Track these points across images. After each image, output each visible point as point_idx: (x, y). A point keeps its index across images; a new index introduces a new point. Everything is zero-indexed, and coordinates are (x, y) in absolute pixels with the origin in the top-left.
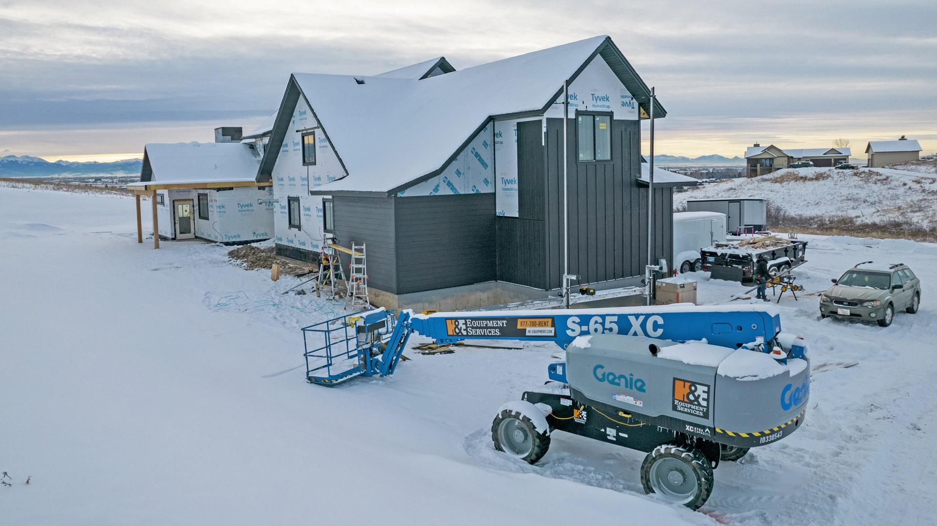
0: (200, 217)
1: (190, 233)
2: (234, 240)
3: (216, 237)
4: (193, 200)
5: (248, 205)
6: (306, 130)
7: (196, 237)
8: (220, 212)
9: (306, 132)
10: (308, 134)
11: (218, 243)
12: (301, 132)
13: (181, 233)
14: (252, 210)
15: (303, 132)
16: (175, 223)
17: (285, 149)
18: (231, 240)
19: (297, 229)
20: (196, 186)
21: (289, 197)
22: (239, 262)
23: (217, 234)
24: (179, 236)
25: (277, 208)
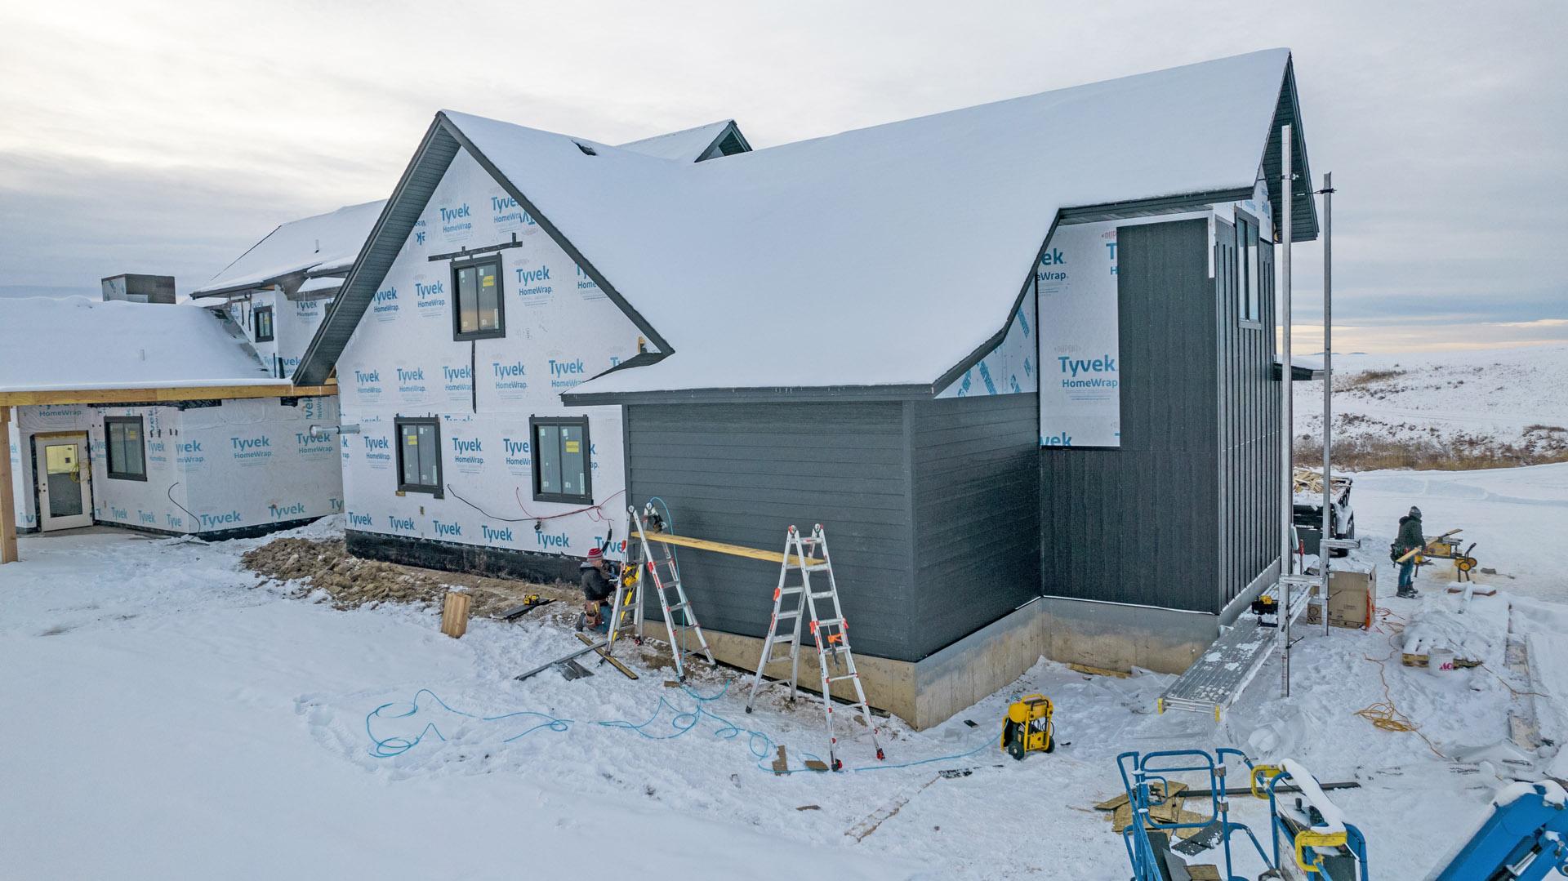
0: (112, 473)
1: (81, 512)
2: (225, 526)
3: (178, 522)
4: (87, 433)
5: (256, 442)
6: (464, 252)
7: (97, 523)
8: (188, 460)
9: (468, 257)
10: (473, 265)
11: (186, 538)
12: (450, 260)
13: (54, 515)
14: (268, 454)
15: (457, 259)
16: (37, 492)
17: (385, 303)
18: (218, 527)
19: (432, 495)
20: (97, 401)
21: (397, 419)
22: (291, 585)
23: (178, 513)
24: (48, 522)
25: (353, 448)
